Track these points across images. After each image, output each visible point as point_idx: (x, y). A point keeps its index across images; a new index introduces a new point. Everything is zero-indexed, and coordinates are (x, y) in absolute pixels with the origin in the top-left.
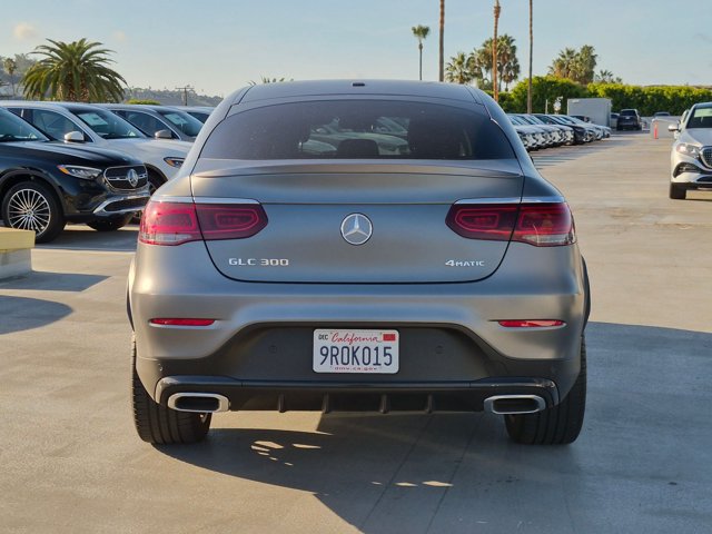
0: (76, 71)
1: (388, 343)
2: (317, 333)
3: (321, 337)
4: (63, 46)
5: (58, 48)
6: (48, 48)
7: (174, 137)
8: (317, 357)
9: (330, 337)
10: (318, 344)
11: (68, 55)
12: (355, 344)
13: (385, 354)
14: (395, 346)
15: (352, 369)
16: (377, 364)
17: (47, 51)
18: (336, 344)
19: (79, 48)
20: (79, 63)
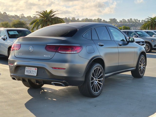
0: (153, 23)
1: (35, 70)
2: (26, 67)
3: (27, 68)
4: (151, 18)
5: (150, 19)
6: (148, 19)
7: (138, 37)
8: (26, 72)
9: (28, 68)
10: (26, 69)
11: (152, 20)
12: (31, 70)
13: (35, 72)
14: (36, 70)
15: (30, 74)
16: (33, 74)
17: (147, 19)
18: (28, 70)
19: (155, 19)
20: (154, 22)
